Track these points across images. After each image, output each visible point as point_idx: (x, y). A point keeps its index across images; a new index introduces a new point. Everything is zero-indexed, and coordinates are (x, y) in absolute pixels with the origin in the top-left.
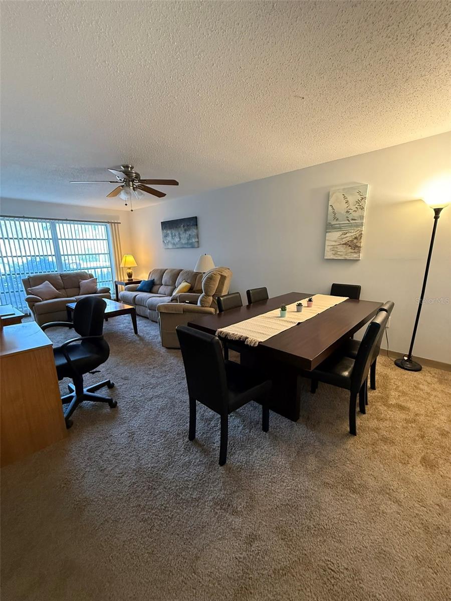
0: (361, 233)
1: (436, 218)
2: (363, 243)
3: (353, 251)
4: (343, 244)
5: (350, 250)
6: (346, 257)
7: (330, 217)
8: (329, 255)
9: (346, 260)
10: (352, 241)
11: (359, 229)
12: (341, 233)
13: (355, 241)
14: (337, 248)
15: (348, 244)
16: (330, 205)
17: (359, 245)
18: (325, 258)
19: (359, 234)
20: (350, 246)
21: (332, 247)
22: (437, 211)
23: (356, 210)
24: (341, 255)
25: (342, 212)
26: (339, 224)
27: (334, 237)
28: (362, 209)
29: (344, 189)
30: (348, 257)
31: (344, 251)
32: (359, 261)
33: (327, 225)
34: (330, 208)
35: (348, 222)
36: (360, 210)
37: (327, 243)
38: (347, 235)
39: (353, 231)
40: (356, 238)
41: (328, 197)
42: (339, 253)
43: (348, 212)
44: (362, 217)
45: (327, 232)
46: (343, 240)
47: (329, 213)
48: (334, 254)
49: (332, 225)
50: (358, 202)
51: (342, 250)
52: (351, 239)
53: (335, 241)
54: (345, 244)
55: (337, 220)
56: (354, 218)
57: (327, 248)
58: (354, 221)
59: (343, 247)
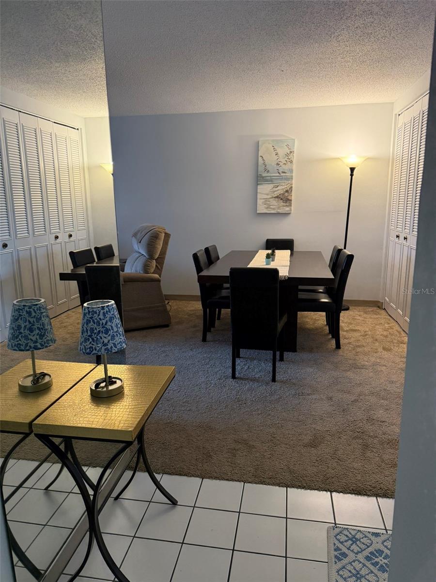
0: (291, 186)
1: (352, 175)
2: (294, 197)
3: (285, 204)
4: (275, 197)
5: (282, 203)
6: (279, 210)
7: (261, 169)
8: (261, 209)
9: (278, 214)
10: (283, 194)
11: (290, 182)
12: (272, 186)
13: (286, 194)
14: (269, 201)
15: (280, 198)
16: (260, 155)
17: (290, 199)
18: (258, 212)
19: (289, 187)
20: (281, 199)
21: (263, 200)
22: (352, 170)
23: (285, 162)
24: (274, 209)
25: (273, 164)
26: (270, 176)
27: (265, 190)
28: (291, 162)
29: (273, 141)
30: (280, 211)
31: (276, 204)
32: (291, 215)
33: (258, 176)
34: (260, 159)
35: (278, 175)
36: (289, 163)
37: (259, 196)
38: (279, 188)
39: (283, 184)
40: (287, 191)
41: (257, 146)
42: (271, 207)
43: (278, 164)
44: (291, 171)
45: (258, 184)
46: (275, 193)
47: (259, 164)
48: (267, 208)
49: (263, 177)
50: (287, 155)
51: (274, 203)
52: (282, 193)
53: (267, 194)
54: (277, 197)
55: (268, 172)
56: (284, 171)
57: (260, 202)
58: (284, 174)
59: (275, 200)
